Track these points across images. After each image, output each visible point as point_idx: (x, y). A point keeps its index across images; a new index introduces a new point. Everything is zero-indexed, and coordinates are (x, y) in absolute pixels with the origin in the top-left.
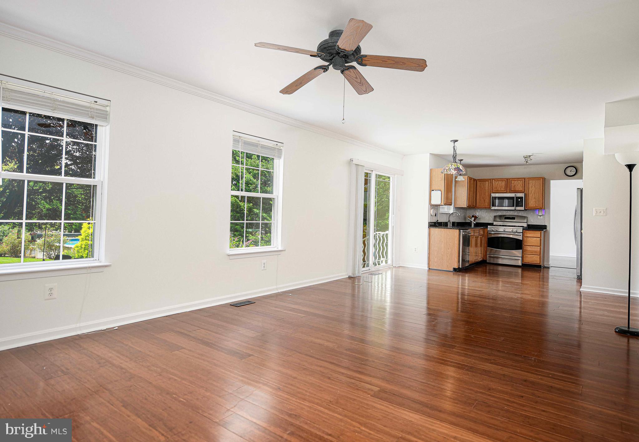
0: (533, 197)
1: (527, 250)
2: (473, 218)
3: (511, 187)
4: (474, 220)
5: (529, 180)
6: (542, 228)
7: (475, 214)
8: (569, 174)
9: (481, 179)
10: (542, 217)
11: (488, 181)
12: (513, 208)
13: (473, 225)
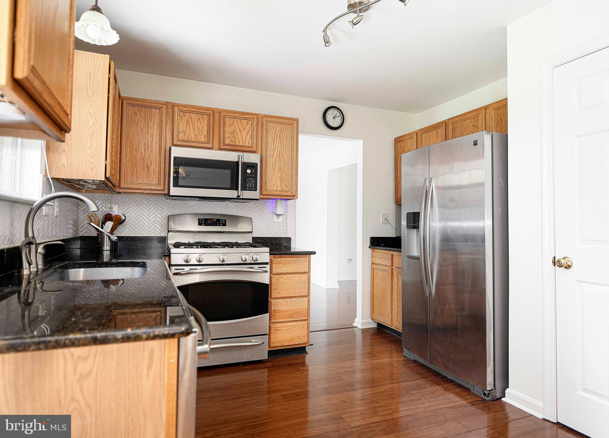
0: (277, 167)
1: (278, 312)
2: (109, 225)
3: (224, 134)
4: (112, 231)
5: (267, 122)
7: (116, 211)
8: (331, 124)
9: (138, 100)
10: (281, 217)
11: (160, 109)
12: (233, 194)
13: (107, 246)
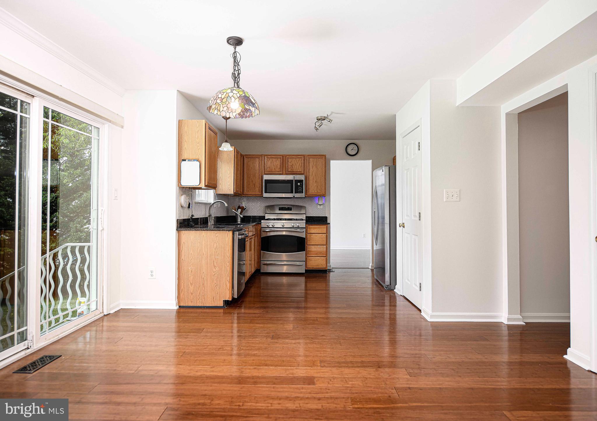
0: (314, 181)
1: (311, 251)
2: (240, 210)
3: (288, 166)
4: (241, 214)
5: (309, 158)
6: (323, 221)
7: (242, 205)
8: (351, 153)
9: (250, 155)
10: (322, 206)
11: (259, 158)
12: (291, 195)
13: (239, 220)
